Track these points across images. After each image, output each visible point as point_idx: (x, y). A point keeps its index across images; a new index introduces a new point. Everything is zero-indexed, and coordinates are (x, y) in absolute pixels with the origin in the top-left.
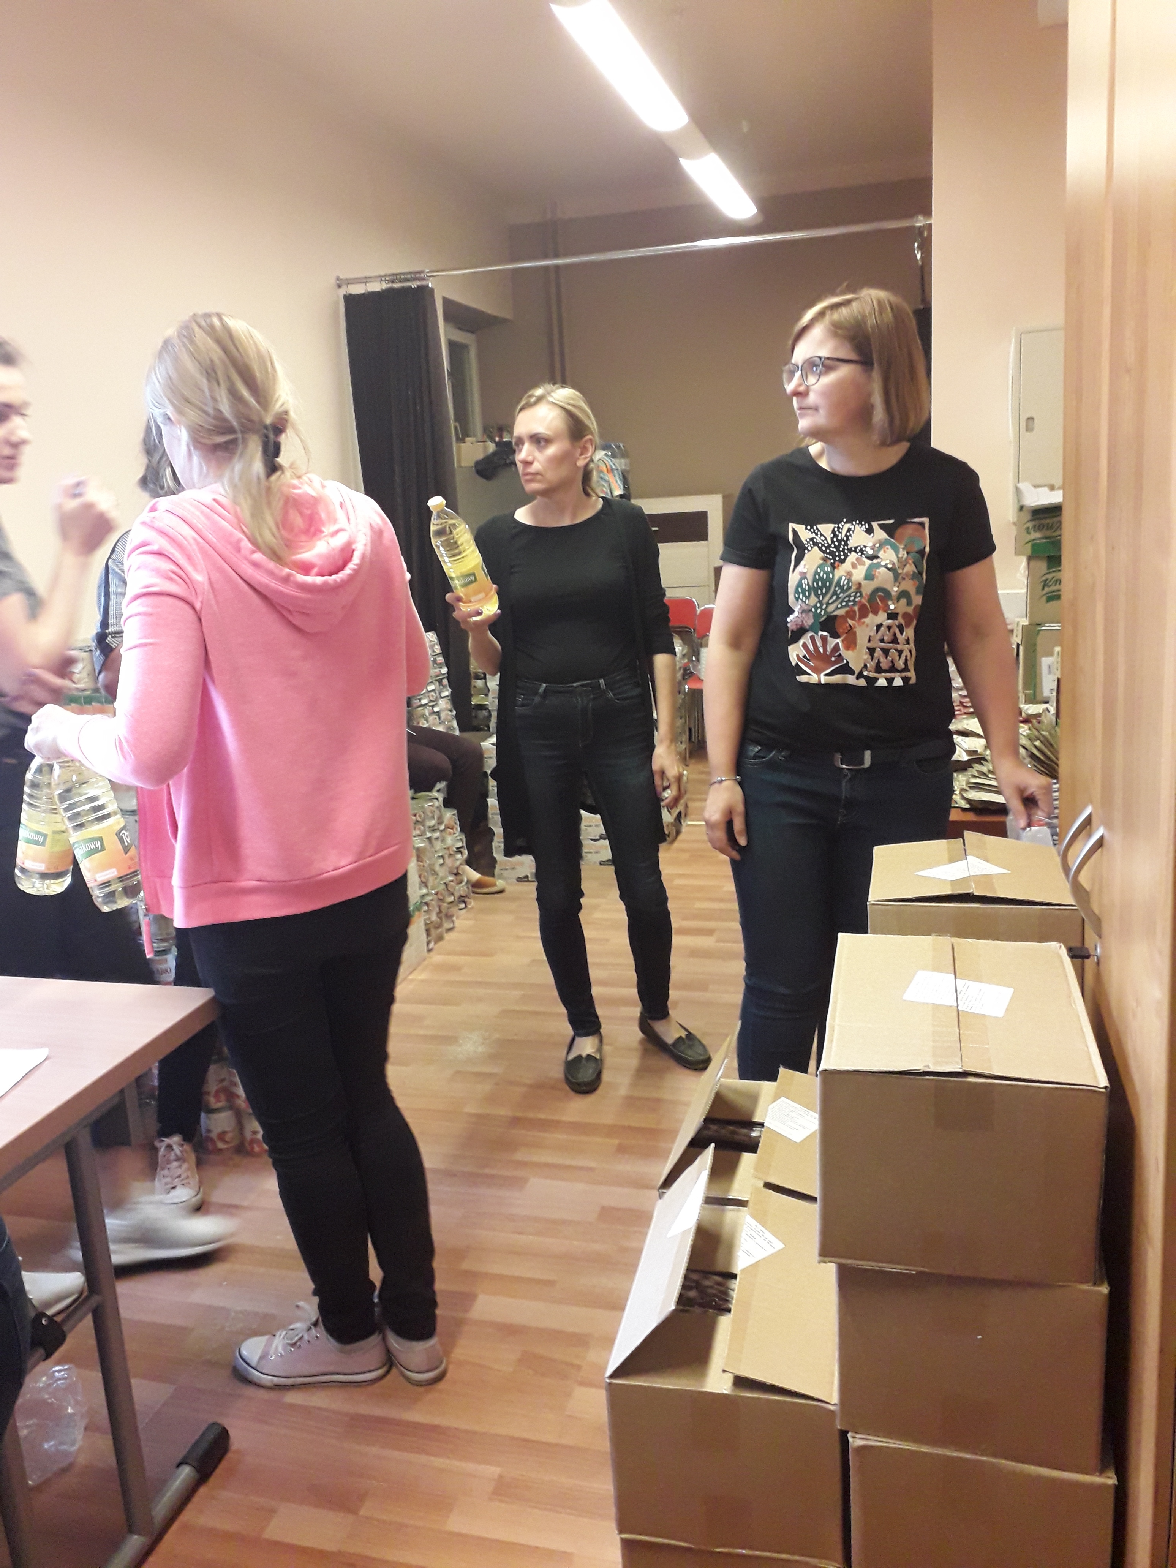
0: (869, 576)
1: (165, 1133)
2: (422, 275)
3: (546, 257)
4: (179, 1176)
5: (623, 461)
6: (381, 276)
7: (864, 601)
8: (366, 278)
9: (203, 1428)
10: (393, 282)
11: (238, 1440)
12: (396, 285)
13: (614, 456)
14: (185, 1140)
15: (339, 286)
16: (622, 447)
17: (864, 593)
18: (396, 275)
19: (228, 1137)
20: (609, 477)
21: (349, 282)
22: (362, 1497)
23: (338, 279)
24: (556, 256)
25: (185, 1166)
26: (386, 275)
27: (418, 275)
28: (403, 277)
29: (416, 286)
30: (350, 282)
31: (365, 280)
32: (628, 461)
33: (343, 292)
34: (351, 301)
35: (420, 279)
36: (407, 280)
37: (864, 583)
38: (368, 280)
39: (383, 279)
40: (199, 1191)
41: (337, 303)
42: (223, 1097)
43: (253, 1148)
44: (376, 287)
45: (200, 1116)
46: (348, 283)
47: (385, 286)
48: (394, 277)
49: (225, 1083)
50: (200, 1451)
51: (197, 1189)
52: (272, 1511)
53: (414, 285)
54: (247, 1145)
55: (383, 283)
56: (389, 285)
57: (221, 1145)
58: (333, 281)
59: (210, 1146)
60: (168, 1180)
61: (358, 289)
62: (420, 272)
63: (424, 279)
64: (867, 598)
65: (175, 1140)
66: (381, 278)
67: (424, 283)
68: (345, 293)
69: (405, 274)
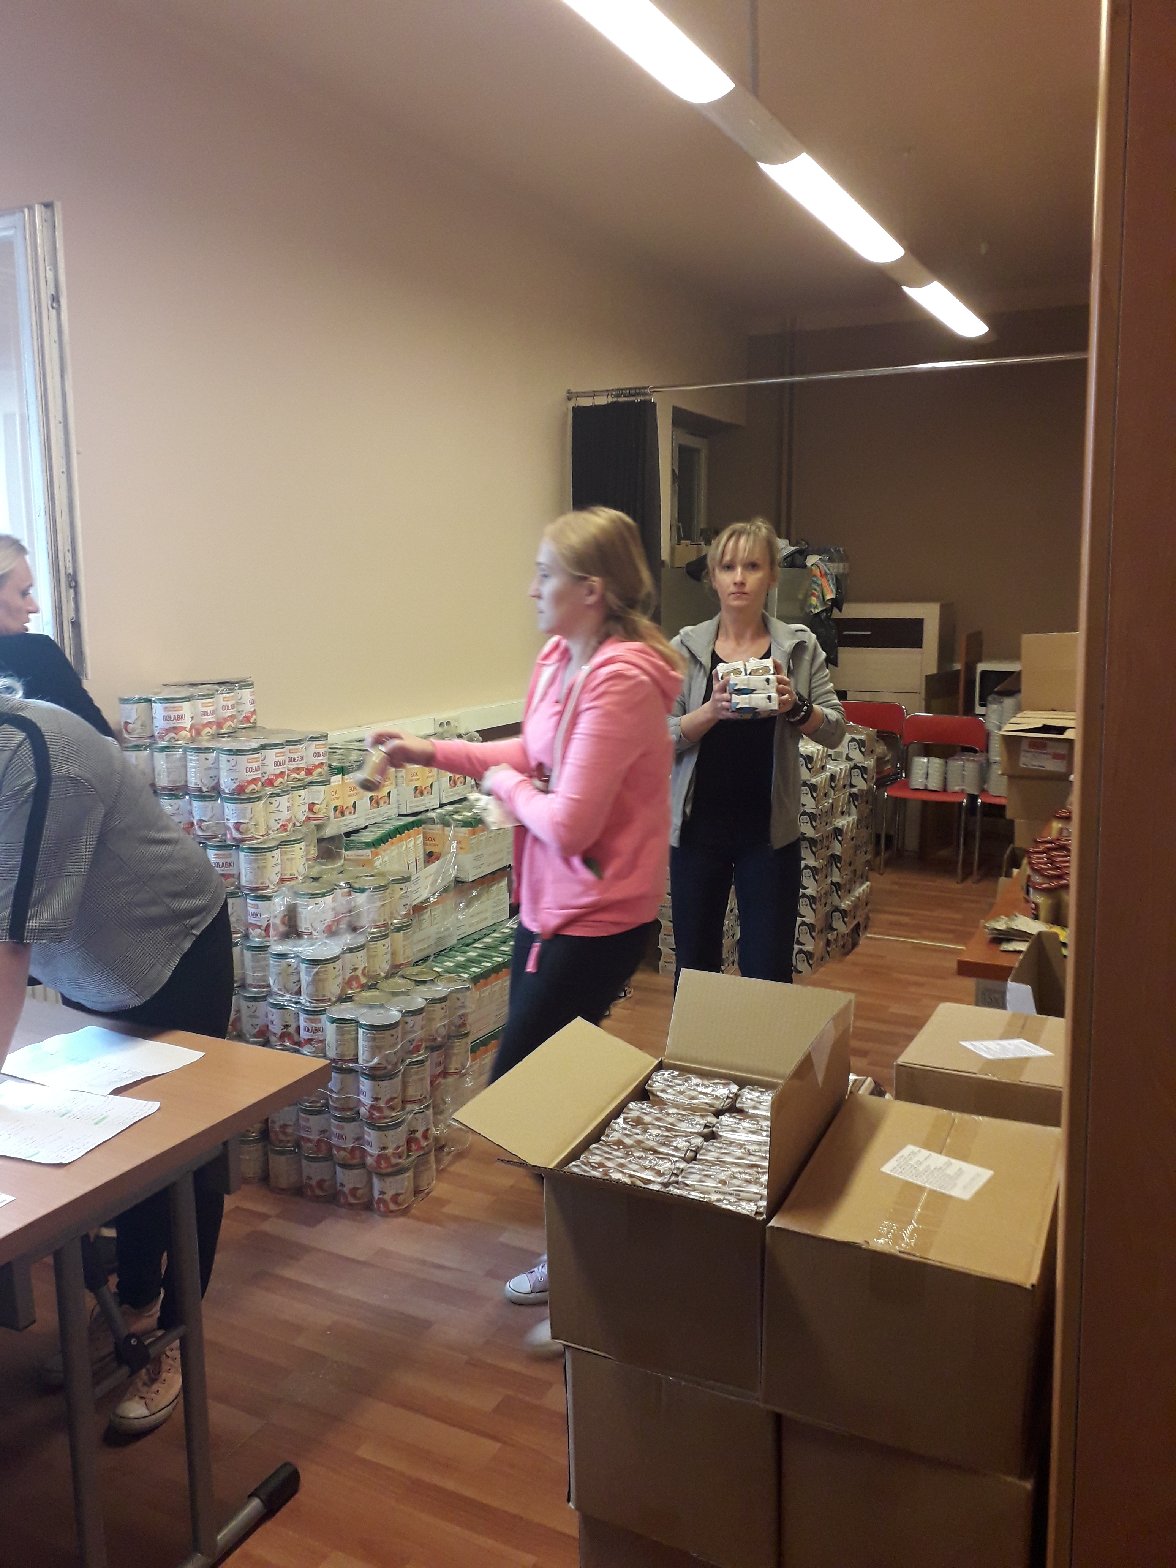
2: (646, 391)
3: (782, 373)
5: (841, 565)
6: (607, 391)
8: (594, 392)
10: (618, 396)
12: (621, 400)
13: (831, 560)
15: (569, 399)
16: (842, 552)
18: (622, 389)
20: (823, 581)
23: (569, 392)
24: (792, 373)
26: (612, 390)
27: (641, 391)
28: (628, 392)
29: (639, 401)
30: (578, 395)
31: (594, 394)
32: (847, 564)
33: (572, 404)
34: (577, 411)
35: (643, 394)
36: (630, 395)
38: (597, 394)
39: (610, 394)
41: (566, 414)
42: (357, 1154)
43: (379, 1206)
44: (603, 401)
46: (577, 397)
47: (610, 400)
48: (619, 392)
49: (361, 1142)
50: (272, 1486)
53: (638, 399)
55: (609, 397)
56: (615, 399)
57: (351, 1200)
58: (564, 394)
61: (586, 402)
62: (644, 388)
63: (647, 394)
66: (608, 393)
67: (647, 398)
68: (574, 405)
69: (630, 389)
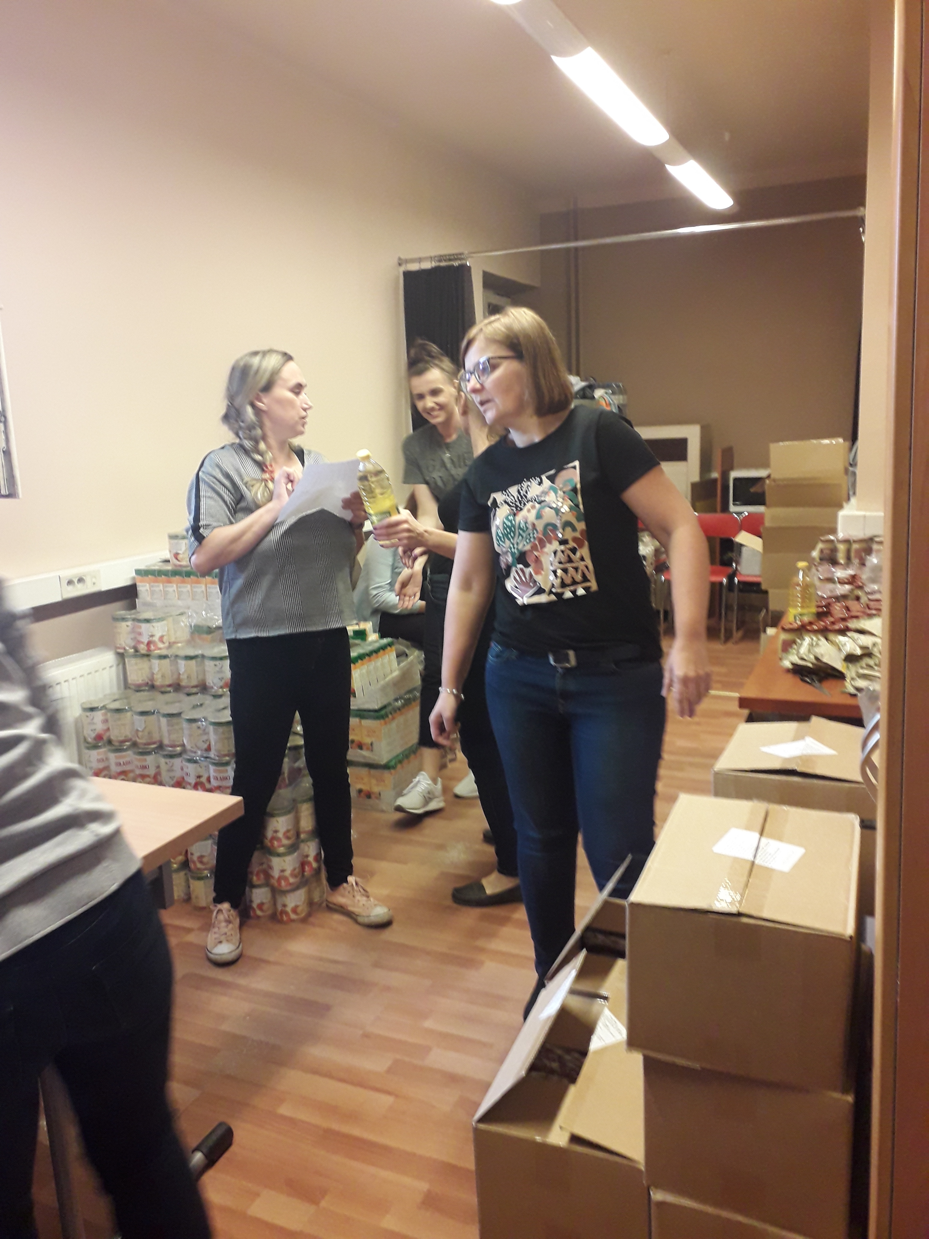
0: (539, 516)
1: (218, 900)
2: (462, 256)
3: (568, 240)
4: (226, 934)
5: (621, 397)
7: (541, 536)
8: (420, 258)
9: (215, 1125)
10: (440, 261)
11: (239, 1136)
12: (443, 264)
13: (614, 393)
14: (232, 906)
15: (400, 265)
16: (622, 386)
17: (538, 529)
18: (443, 256)
19: (265, 907)
21: (407, 261)
22: (324, 1192)
23: (400, 259)
24: (576, 239)
25: (231, 926)
26: (435, 256)
27: (459, 256)
28: (448, 257)
29: (457, 264)
31: (420, 260)
32: (625, 397)
33: (402, 269)
34: (408, 275)
35: (460, 259)
36: (450, 260)
37: (536, 522)
38: (422, 260)
39: (433, 259)
40: (239, 946)
41: (397, 278)
42: (262, 876)
43: (282, 917)
44: (427, 265)
45: (245, 889)
46: (407, 263)
47: (434, 264)
48: (441, 258)
49: (265, 866)
50: (210, 1142)
51: (237, 945)
52: (257, 1195)
53: (456, 264)
54: (278, 914)
55: (433, 262)
56: (437, 264)
57: (259, 913)
58: (396, 261)
59: (252, 914)
60: (216, 936)
61: (414, 267)
62: (461, 254)
63: (463, 259)
64: (541, 533)
65: (226, 906)
66: (431, 258)
67: (463, 262)
68: (404, 270)
69: (450, 255)
